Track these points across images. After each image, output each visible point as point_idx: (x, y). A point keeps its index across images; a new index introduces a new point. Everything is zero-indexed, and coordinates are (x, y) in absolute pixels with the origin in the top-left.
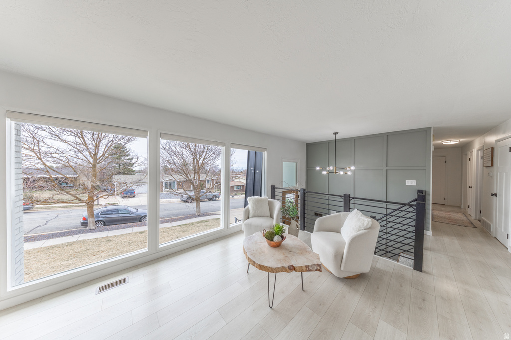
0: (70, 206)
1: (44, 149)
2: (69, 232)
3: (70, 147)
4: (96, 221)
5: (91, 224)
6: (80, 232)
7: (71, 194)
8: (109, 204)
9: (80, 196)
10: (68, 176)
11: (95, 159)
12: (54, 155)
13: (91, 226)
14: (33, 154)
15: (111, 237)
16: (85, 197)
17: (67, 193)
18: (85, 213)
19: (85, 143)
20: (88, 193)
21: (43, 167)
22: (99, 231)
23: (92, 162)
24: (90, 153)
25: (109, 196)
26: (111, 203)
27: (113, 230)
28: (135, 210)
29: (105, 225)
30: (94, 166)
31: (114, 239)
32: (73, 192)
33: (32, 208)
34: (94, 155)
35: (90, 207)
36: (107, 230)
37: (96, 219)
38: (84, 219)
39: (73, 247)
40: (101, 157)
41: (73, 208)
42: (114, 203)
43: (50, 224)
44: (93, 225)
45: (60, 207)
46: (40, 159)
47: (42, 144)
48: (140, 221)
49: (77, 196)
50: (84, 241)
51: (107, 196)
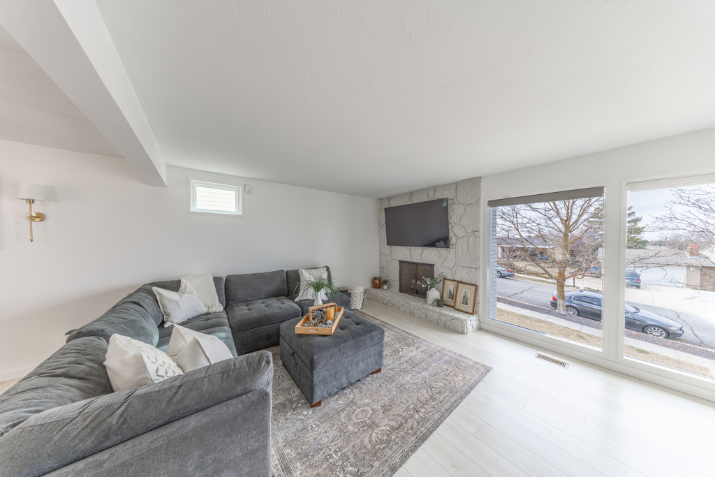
0: (543, 281)
1: (520, 220)
2: (539, 308)
3: (540, 215)
4: (567, 306)
5: (561, 308)
6: (548, 313)
7: (540, 267)
8: (590, 290)
9: (550, 270)
10: (539, 247)
11: (567, 227)
12: (527, 225)
13: (561, 310)
14: (513, 226)
15: (584, 334)
16: (555, 272)
17: (537, 264)
18: (555, 293)
19: (556, 207)
20: (557, 268)
21: (519, 237)
22: (570, 320)
23: (563, 231)
24: (561, 219)
25: (584, 276)
26: (592, 288)
27: (589, 326)
28: (634, 310)
29: (579, 315)
30: (566, 235)
31: (588, 338)
32: (543, 265)
33: (513, 275)
34: (566, 221)
35: (560, 286)
36: (581, 323)
37: (567, 304)
38: (554, 299)
39: (540, 324)
40: (574, 223)
41: (544, 284)
42: (598, 290)
43: (524, 295)
44: (564, 310)
45: (533, 280)
46: (518, 230)
47: (518, 216)
48: (643, 331)
49: (546, 269)
50: (552, 324)
51: (581, 276)
